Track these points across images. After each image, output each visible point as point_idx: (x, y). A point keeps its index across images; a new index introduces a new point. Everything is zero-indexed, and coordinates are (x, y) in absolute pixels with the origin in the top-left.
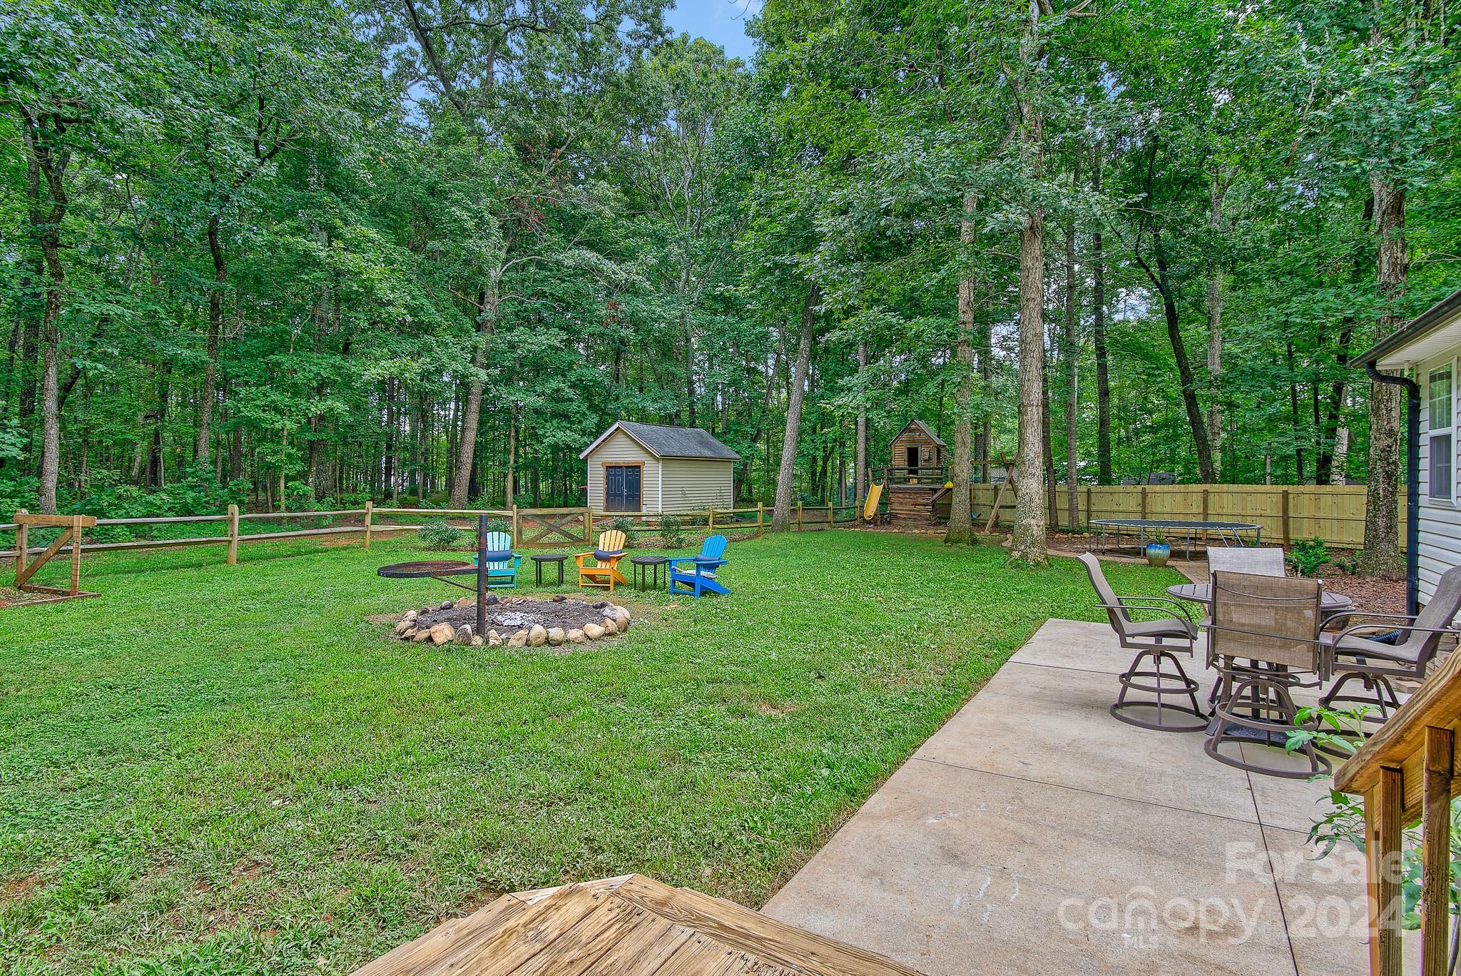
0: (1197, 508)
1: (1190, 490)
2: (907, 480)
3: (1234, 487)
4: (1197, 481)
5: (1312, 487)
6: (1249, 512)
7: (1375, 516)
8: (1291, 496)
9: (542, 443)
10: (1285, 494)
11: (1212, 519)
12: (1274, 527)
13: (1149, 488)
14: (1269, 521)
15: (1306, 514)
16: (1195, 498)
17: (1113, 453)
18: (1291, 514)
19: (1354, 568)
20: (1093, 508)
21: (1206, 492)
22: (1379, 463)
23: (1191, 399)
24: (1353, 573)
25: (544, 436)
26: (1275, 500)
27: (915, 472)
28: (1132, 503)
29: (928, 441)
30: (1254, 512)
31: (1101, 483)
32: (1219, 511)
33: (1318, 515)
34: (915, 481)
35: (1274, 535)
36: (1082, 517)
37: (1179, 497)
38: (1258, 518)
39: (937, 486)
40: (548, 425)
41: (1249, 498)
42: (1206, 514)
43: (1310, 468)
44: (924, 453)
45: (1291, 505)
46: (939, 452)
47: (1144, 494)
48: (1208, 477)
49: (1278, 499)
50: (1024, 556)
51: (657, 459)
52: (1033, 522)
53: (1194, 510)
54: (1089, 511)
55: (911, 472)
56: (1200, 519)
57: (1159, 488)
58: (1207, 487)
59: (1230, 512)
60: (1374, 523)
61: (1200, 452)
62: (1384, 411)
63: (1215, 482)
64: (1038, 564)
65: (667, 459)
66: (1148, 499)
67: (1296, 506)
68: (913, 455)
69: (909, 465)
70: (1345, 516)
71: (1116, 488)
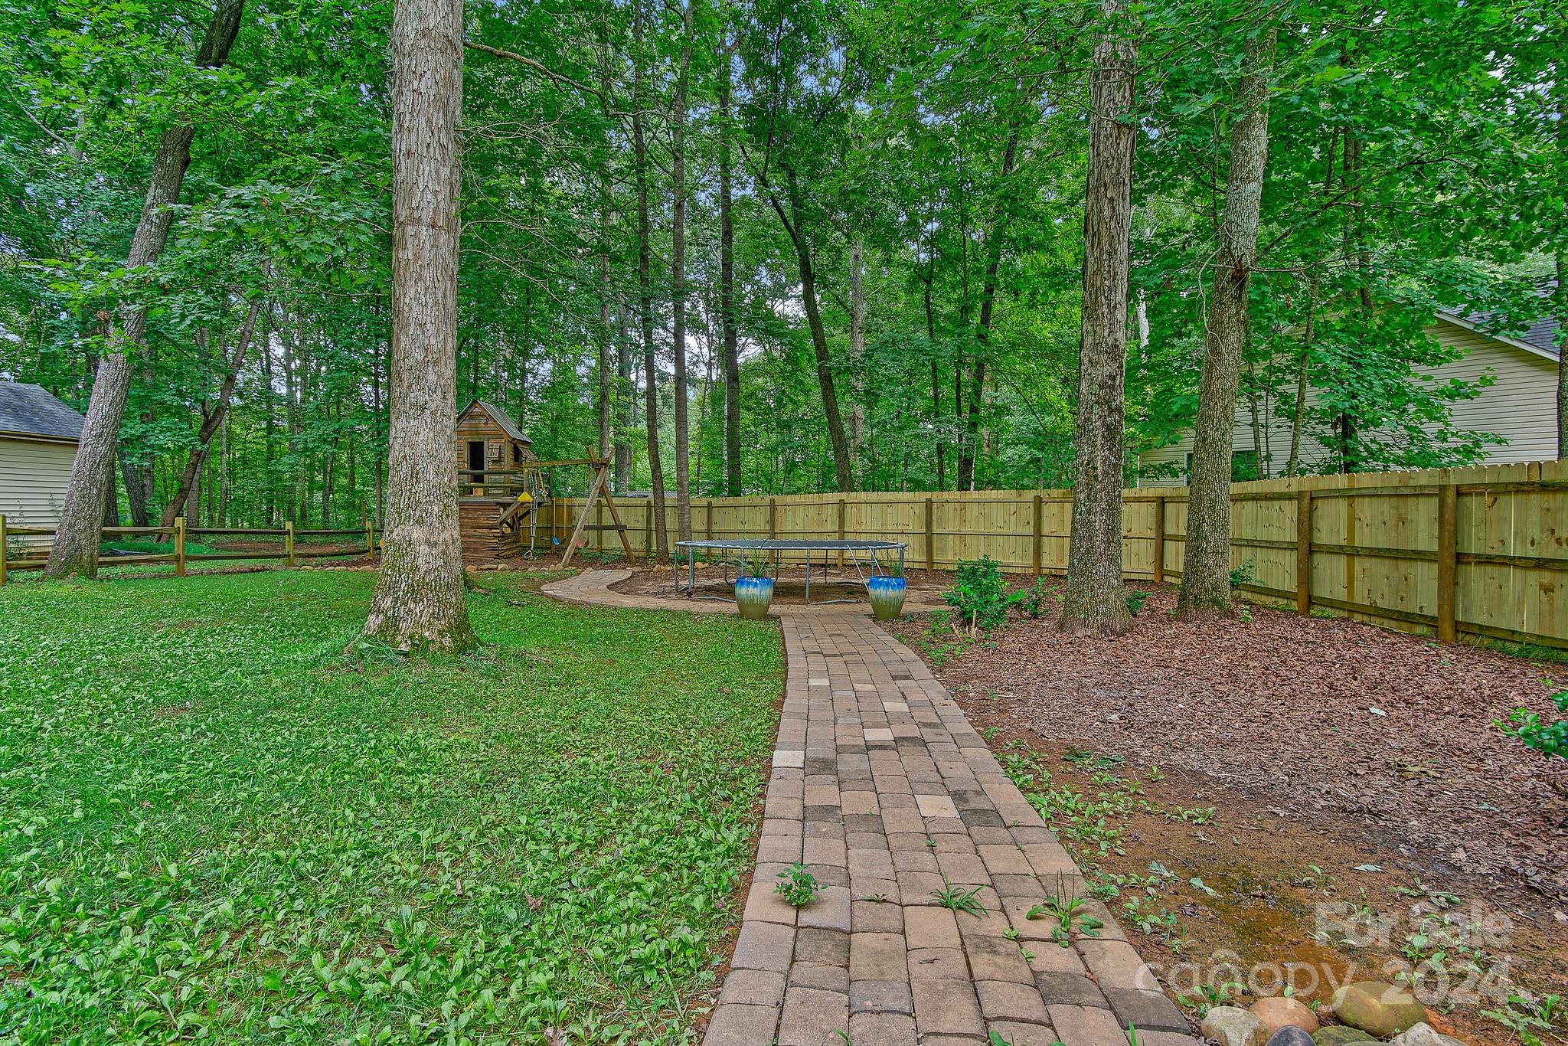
0: (832, 526)
1: (824, 500)
2: (468, 491)
3: (873, 497)
4: (834, 489)
5: (955, 494)
6: (890, 528)
7: (1089, 512)
8: (935, 506)
10: (929, 503)
11: (848, 538)
12: (917, 547)
13: (779, 499)
14: (911, 539)
15: (950, 529)
16: (830, 510)
18: (935, 530)
19: (1036, 605)
20: (715, 528)
21: (842, 503)
22: (1096, 409)
24: (1035, 616)
26: (917, 511)
27: (480, 479)
28: (758, 521)
29: (499, 433)
30: (895, 529)
32: (857, 528)
33: (964, 530)
34: (480, 492)
35: (917, 558)
37: (812, 511)
38: (900, 536)
39: (507, 499)
41: (890, 510)
42: (842, 532)
43: (952, 470)
45: (935, 517)
47: (773, 506)
48: (846, 484)
49: (921, 510)
53: (830, 527)
54: (709, 533)
55: (475, 478)
56: (835, 538)
57: (789, 499)
58: (844, 496)
59: (869, 528)
60: (1088, 525)
61: (836, 451)
62: (1105, 309)
63: (853, 490)
64: (420, 647)
66: (778, 514)
67: (940, 519)
69: (472, 467)
70: (992, 531)
71: (742, 501)
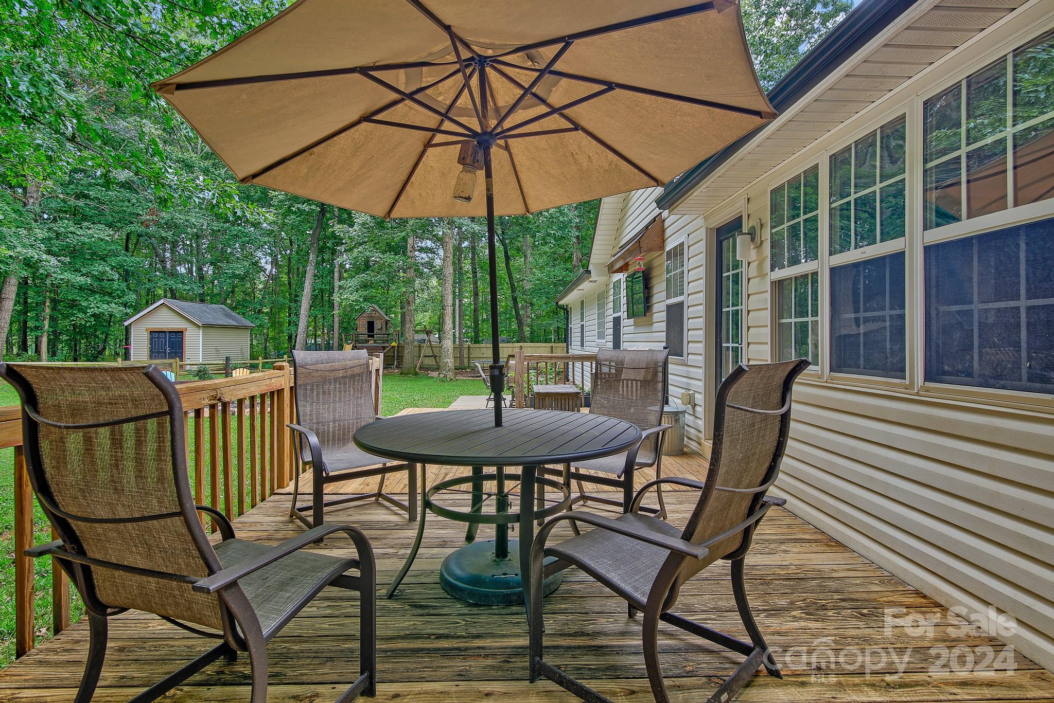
1: (514, 346)
2: (367, 341)
3: (532, 344)
4: (517, 342)
9: (86, 313)
10: (552, 347)
16: (516, 350)
17: (480, 326)
20: (471, 356)
21: (520, 347)
23: (515, 300)
25: (88, 307)
27: (373, 336)
29: (380, 318)
31: (475, 343)
34: (373, 342)
36: (466, 361)
39: (386, 345)
40: (91, 299)
44: (377, 325)
46: (387, 323)
48: (522, 340)
50: (445, 376)
51: (198, 327)
52: (449, 360)
54: (469, 358)
55: (369, 336)
58: (521, 344)
61: (518, 327)
63: (525, 342)
64: (451, 380)
65: (207, 326)
68: (371, 326)
69: (369, 332)
71: (482, 345)
